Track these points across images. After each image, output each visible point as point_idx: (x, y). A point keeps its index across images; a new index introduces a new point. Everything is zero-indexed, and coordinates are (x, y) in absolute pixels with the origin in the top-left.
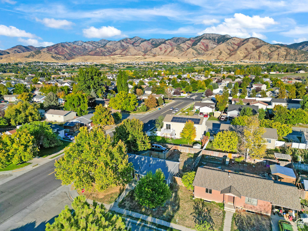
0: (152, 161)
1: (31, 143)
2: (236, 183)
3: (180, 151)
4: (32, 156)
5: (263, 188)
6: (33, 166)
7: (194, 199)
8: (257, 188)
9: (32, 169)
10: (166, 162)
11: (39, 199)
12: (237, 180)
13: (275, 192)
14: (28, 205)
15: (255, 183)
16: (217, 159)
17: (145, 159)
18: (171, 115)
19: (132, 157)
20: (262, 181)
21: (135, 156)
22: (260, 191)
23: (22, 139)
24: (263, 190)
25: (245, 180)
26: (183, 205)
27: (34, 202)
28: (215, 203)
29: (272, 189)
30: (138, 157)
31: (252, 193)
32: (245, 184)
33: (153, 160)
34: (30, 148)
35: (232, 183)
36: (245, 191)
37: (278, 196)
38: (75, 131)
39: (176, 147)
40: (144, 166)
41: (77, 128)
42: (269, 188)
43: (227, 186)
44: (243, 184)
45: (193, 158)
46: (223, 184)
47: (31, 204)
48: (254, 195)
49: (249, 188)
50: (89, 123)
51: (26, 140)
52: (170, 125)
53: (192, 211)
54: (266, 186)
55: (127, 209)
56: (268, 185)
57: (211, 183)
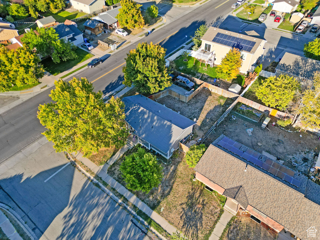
0: (156, 121)
1: (32, 64)
2: (250, 183)
3: (211, 90)
4: (36, 80)
5: (283, 202)
6: (42, 88)
7: (194, 180)
8: (275, 199)
9: (40, 92)
10: (173, 127)
11: (35, 140)
12: (254, 179)
13: (299, 212)
14: (23, 148)
15: (276, 191)
16: (254, 115)
17: (148, 117)
18: (215, 29)
19: (136, 108)
20: (287, 191)
21: (139, 108)
22: (277, 206)
23: (21, 59)
24: (282, 206)
25: (264, 183)
26: (177, 188)
27: (29, 144)
28: (218, 194)
29: (295, 207)
30: (142, 111)
31: (265, 205)
32: (262, 188)
33: (158, 120)
34: (32, 69)
35: (245, 182)
36: (257, 199)
37: (300, 219)
38: (97, 34)
39: (206, 85)
40: (145, 126)
41: (99, 30)
42: (293, 205)
43: (237, 184)
44: (259, 188)
45: (223, 106)
46: (233, 180)
47: (26, 146)
48: (267, 208)
49: (265, 196)
50: (115, 23)
51: (25, 59)
52: (210, 46)
53: (185, 200)
54: (290, 200)
55: (114, 178)
56: (293, 200)
57: (218, 173)
